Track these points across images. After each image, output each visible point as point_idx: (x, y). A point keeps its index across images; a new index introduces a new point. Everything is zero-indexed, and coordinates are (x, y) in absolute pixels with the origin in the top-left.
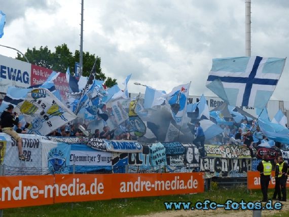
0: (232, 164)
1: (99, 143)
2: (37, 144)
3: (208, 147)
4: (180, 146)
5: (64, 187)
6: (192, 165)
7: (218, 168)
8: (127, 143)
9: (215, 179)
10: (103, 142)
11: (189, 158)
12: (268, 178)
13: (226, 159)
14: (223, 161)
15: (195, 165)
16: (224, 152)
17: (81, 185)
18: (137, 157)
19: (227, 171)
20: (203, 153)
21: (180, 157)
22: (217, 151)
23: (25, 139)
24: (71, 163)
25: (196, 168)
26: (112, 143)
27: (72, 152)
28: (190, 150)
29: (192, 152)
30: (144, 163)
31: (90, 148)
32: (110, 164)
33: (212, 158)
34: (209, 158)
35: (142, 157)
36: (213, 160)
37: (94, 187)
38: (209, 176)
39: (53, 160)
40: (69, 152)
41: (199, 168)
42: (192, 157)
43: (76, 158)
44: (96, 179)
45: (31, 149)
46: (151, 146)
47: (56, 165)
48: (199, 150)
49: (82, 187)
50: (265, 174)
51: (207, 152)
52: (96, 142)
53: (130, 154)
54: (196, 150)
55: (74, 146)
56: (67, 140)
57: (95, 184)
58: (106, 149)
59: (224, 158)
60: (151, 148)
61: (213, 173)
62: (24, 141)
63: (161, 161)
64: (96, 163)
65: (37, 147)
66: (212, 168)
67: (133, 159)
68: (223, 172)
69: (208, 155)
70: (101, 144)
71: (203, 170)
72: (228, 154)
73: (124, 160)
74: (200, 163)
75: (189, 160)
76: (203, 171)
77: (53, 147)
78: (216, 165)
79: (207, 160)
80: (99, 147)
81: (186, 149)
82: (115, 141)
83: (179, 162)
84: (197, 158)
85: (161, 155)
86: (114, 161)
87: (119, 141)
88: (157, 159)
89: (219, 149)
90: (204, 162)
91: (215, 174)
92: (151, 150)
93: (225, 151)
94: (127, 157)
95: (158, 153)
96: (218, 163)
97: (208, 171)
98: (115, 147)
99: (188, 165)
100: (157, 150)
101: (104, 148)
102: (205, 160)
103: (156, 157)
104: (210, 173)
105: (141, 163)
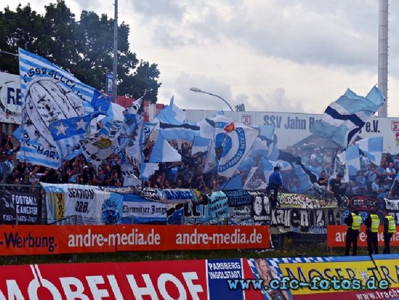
0: (315, 217)
1: (152, 192)
2: (92, 194)
3: (282, 197)
4: (246, 195)
6: (262, 218)
7: (295, 221)
8: (183, 192)
9: (290, 235)
10: (156, 192)
11: (258, 209)
13: (307, 210)
14: (302, 213)
15: (265, 218)
16: (304, 202)
17: (140, 235)
18: (194, 208)
19: (307, 225)
21: (246, 207)
22: (294, 200)
23: (80, 190)
24: (124, 215)
25: (265, 221)
26: (166, 192)
27: (125, 203)
28: (258, 199)
29: (260, 202)
30: (201, 214)
31: (143, 198)
32: (165, 216)
33: (288, 209)
34: (283, 209)
35: (199, 208)
36: (289, 211)
37: (151, 237)
38: (282, 230)
39: (107, 211)
40: (122, 203)
41: (270, 221)
42: (261, 209)
43: (129, 210)
44: (153, 230)
45: (88, 200)
46: (210, 196)
47: (110, 217)
49: (140, 237)
51: (281, 203)
52: (149, 192)
53: (186, 205)
54: (266, 200)
55: (126, 197)
56: (119, 190)
57: (152, 235)
58: (159, 199)
59: (303, 210)
60: (210, 198)
61: (288, 227)
62: (79, 192)
63: (221, 213)
66: (287, 222)
67: (190, 210)
68: (302, 226)
69: (282, 206)
70: (154, 194)
71: (275, 222)
72: (309, 204)
73: (179, 212)
74: (270, 215)
75: (258, 212)
76: (275, 226)
77: (106, 198)
78: (292, 218)
79: (281, 212)
80: (153, 198)
81: (253, 198)
82: (169, 190)
83: (244, 214)
84: (267, 209)
85: (222, 205)
86: (169, 212)
87: (173, 190)
88: (217, 211)
89: (296, 199)
90: (276, 215)
91: (292, 229)
92: (210, 200)
93: (305, 200)
94: (182, 209)
95: (217, 203)
96: (295, 215)
97: (283, 225)
98: (169, 197)
99: (256, 218)
100: (218, 199)
101: (157, 199)
102: (278, 212)
103: (215, 208)
104: (285, 227)
105: (199, 214)
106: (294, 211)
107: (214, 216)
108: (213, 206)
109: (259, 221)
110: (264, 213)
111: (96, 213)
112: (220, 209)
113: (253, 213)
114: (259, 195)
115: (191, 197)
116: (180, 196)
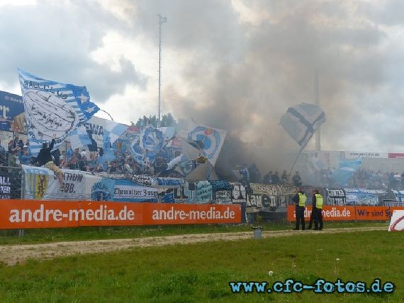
0: (280, 200)
1: (145, 179)
2: (80, 177)
4: (227, 184)
5: (90, 213)
6: (238, 201)
7: (266, 203)
8: (173, 180)
9: (261, 213)
10: (149, 179)
11: (236, 194)
12: (303, 209)
14: (271, 198)
15: (241, 201)
18: (183, 193)
19: (275, 205)
20: (249, 191)
24: (116, 196)
25: (242, 203)
26: (158, 179)
27: (117, 186)
28: (236, 187)
30: (189, 198)
31: (135, 183)
33: (259, 195)
34: (256, 195)
35: (187, 192)
38: (255, 210)
39: (97, 193)
40: (114, 186)
41: (246, 203)
42: (239, 194)
43: (121, 192)
48: (246, 188)
50: (300, 205)
51: (253, 190)
52: (141, 178)
53: (176, 190)
54: (243, 188)
55: (119, 182)
58: (151, 184)
60: (197, 185)
61: (260, 208)
63: (206, 197)
65: (80, 181)
66: (259, 203)
67: (179, 194)
68: (271, 207)
69: (254, 193)
71: (250, 205)
72: (275, 191)
73: (170, 195)
74: (246, 199)
75: (236, 197)
76: (250, 207)
77: (96, 182)
78: (263, 201)
79: (254, 197)
80: (144, 183)
81: (232, 187)
82: (160, 178)
83: (225, 198)
84: (244, 194)
85: (207, 191)
86: (160, 195)
87: (165, 179)
88: (203, 195)
89: (265, 188)
90: (250, 199)
92: (197, 187)
93: (272, 189)
94: (172, 192)
95: (203, 189)
96: (265, 199)
97: (255, 206)
98: (160, 183)
99: (234, 201)
100: (203, 186)
101: (148, 184)
102: (252, 196)
103: (201, 193)
104: (257, 208)
105: (187, 197)
106: (264, 196)
108: (199, 191)
109: (236, 203)
110: (241, 197)
112: (205, 194)
113: (232, 198)
114: (236, 185)
115: (179, 184)
116: (170, 183)
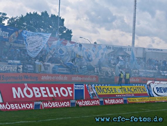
3: (103, 68)
7: (107, 75)
14: (109, 73)
21: (92, 71)
22: (106, 69)
24: (58, 71)
27: (58, 68)
29: (96, 69)
31: (63, 67)
34: (103, 72)
35: (79, 70)
38: (102, 77)
39: (53, 70)
43: (60, 70)
45: (48, 67)
47: (54, 72)
49: (62, 78)
53: (75, 69)
54: (98, 69)
55: (59, 66)
56: (57, 64)
57: (65, 77)
60: (82, 68)
62: (46, 65)
64: (65, 72)
66: (104, 75)
67: (76, 71)
69: (103, 70)
71: (100, 75)
77: (53, 67)
84: (98, 71)
91: (106, 77)
93: (109, 69)
95: (84, 69)
96: (107, 73)
100: (84, 68)
104: (104, 77)
105: (79, 72)
106: (106, 72)
107: (83, 72)
108: (83, 70)
109: (96, 74)
110: (97, 72)
111: (50, 70)
112: (85, 71)
115: (77, 67)
